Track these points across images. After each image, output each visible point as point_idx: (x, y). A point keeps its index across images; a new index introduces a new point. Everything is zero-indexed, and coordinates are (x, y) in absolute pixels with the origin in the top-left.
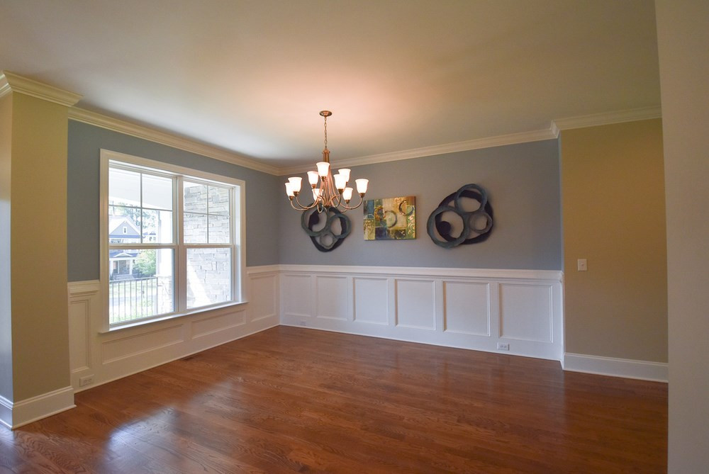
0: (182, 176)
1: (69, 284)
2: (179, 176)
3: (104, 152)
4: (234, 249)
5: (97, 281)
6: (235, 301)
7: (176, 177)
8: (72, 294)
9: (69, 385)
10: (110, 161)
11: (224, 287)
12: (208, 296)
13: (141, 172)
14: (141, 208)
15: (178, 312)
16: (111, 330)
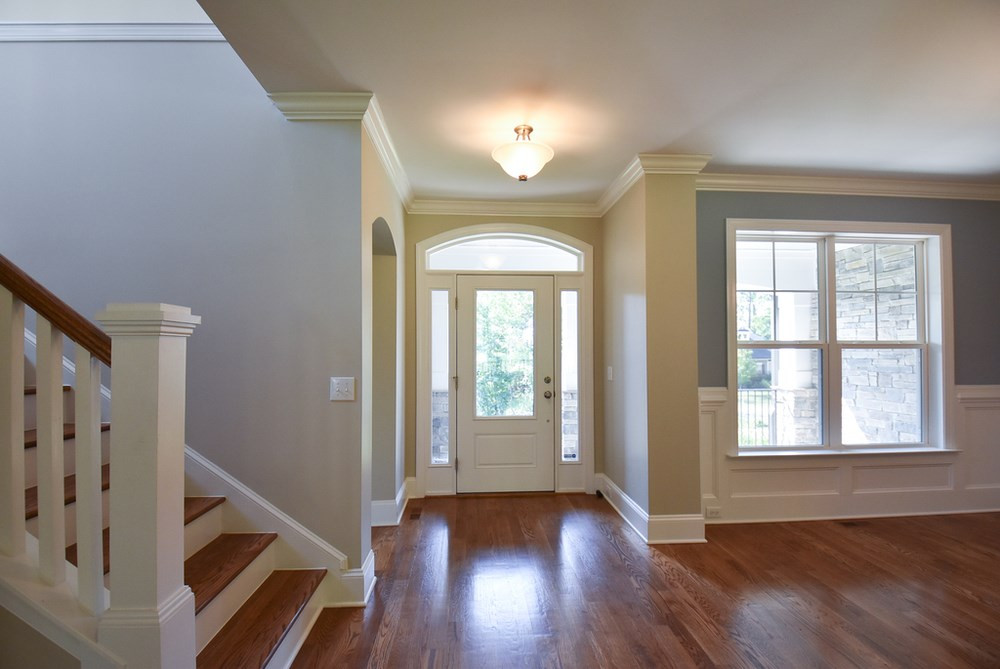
0: (833, 236)
1: (700, 389)
2: (828, 236)
3: (730, 222)
4: (926, 352)
5: (725, 389)
6: (929, 444)
7: (824, 239)
8: (702, 402)
9: (700, 513)
10: (738, 232)
11: (895, 416)
12: (862, 428)
13: (774, 240)
14: (774, 291)
15: (829, 447)
16: (741, 454)
